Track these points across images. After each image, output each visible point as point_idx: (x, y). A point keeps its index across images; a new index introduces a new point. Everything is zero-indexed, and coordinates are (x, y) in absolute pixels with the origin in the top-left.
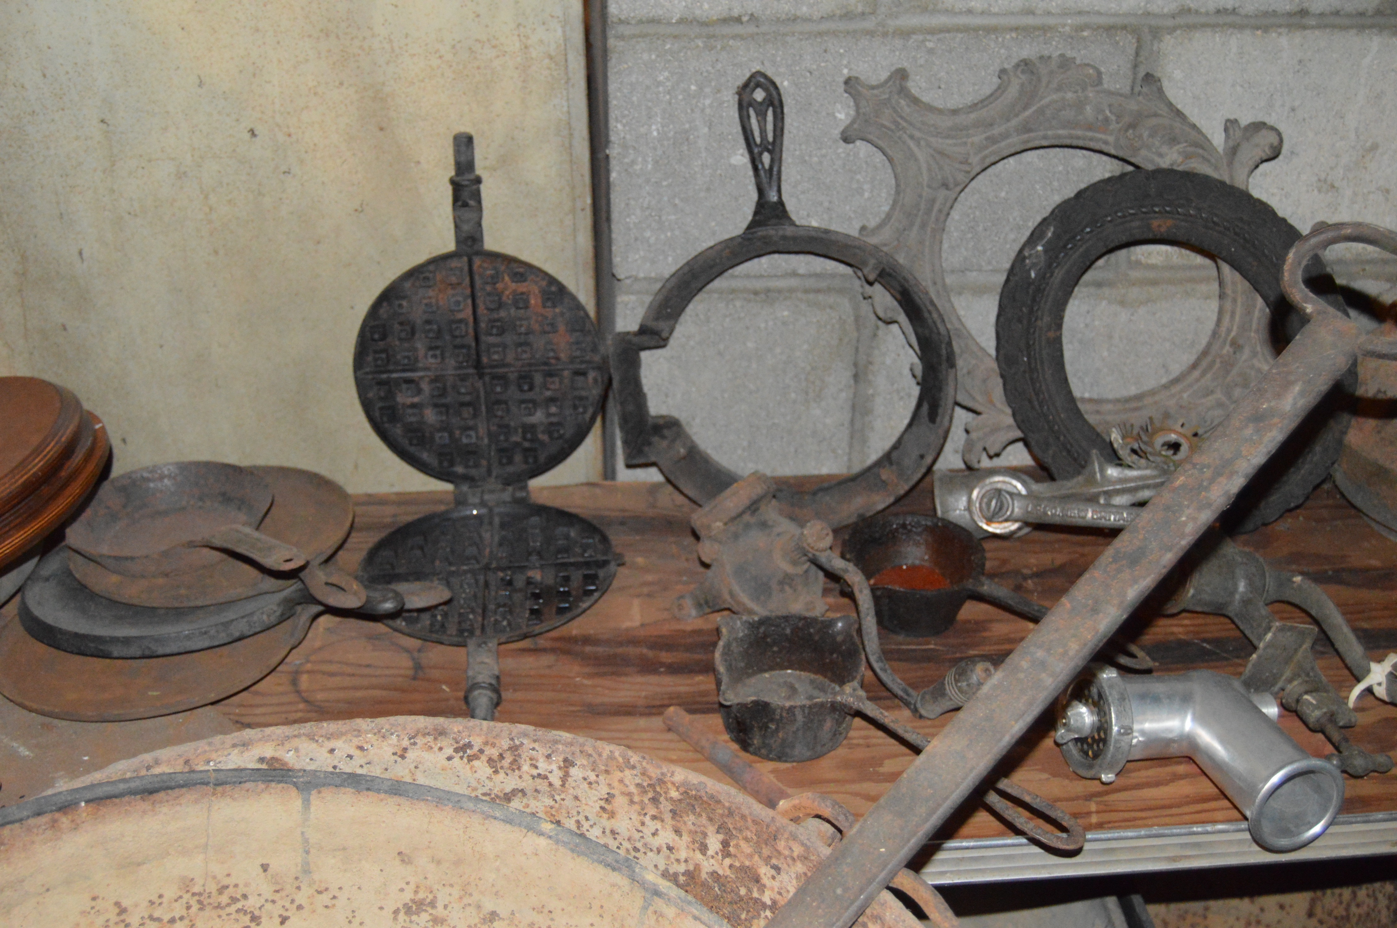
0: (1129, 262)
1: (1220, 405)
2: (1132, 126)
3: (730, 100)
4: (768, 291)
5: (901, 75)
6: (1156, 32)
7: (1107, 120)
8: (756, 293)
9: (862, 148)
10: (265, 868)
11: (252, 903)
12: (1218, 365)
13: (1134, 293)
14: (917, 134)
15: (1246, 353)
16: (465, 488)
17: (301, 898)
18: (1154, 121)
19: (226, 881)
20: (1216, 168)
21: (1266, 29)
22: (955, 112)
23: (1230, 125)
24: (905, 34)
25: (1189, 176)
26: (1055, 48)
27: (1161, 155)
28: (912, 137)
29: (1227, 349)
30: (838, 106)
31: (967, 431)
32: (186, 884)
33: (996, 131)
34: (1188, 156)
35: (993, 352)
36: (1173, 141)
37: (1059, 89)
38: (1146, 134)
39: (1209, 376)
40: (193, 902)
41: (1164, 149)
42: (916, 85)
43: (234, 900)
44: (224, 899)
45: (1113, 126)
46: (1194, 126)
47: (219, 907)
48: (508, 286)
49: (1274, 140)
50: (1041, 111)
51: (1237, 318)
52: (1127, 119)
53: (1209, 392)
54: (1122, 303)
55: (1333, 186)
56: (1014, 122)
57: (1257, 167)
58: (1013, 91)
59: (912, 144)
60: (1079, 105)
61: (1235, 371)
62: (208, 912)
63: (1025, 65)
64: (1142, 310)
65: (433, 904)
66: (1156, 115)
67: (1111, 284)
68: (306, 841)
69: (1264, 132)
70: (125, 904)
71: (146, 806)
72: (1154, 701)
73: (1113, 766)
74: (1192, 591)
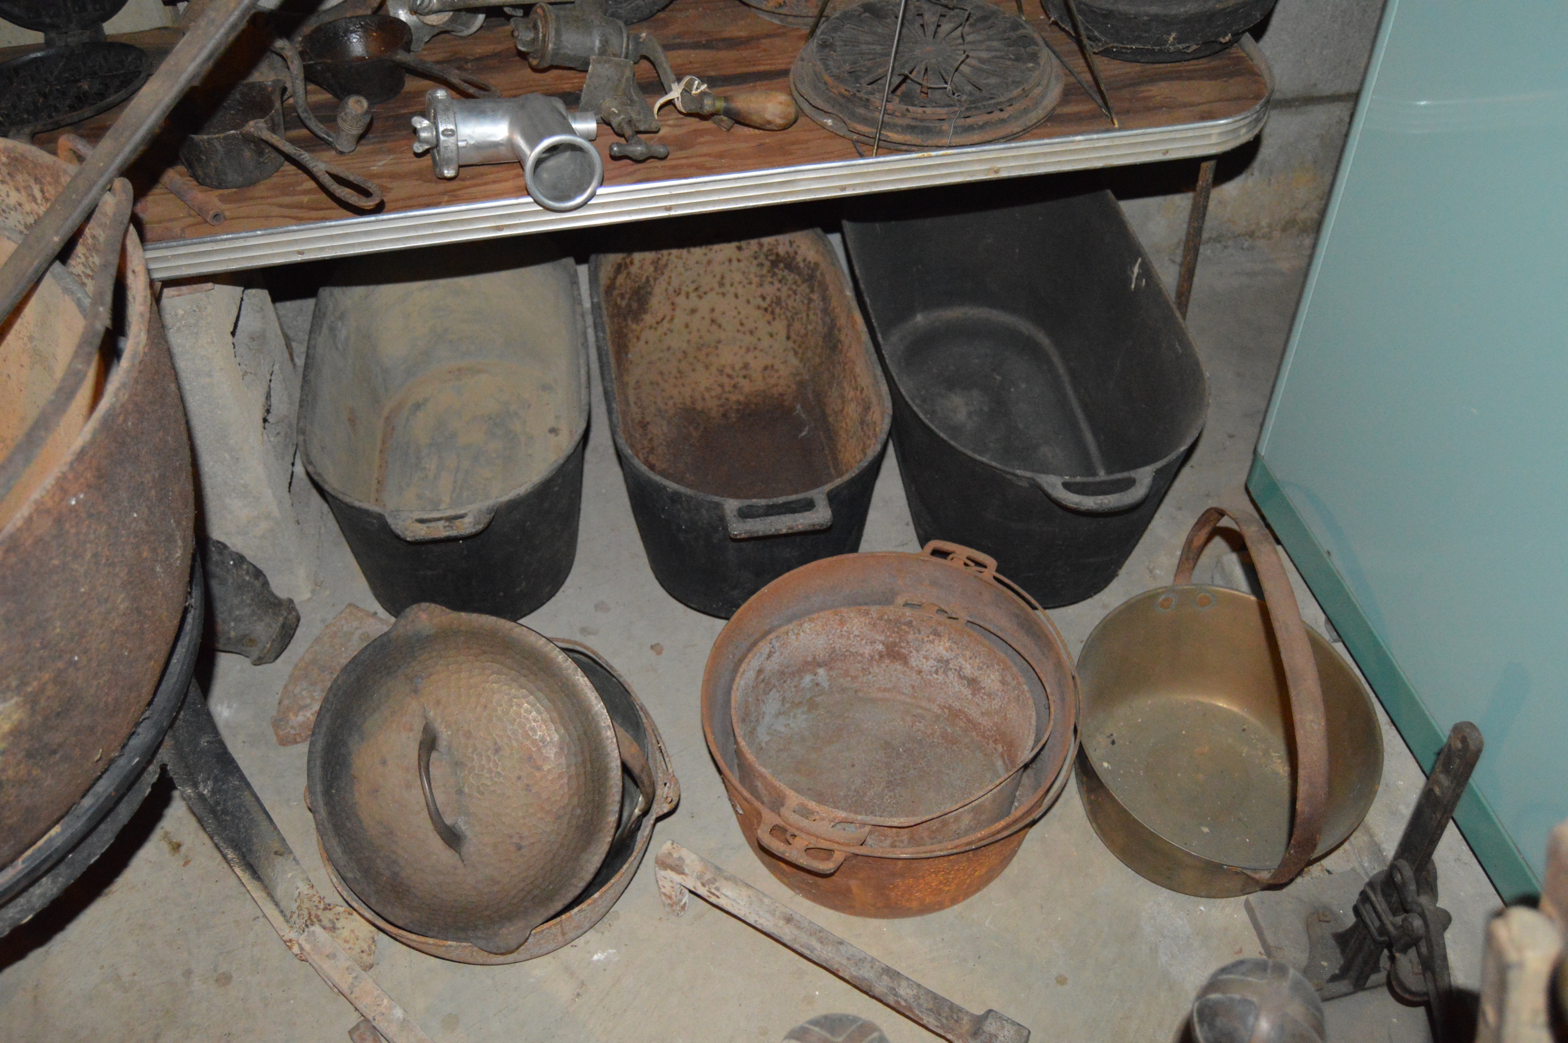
16: (53, 35)
72: (480, 114)
73: (448, 163)
74: (551, 46)
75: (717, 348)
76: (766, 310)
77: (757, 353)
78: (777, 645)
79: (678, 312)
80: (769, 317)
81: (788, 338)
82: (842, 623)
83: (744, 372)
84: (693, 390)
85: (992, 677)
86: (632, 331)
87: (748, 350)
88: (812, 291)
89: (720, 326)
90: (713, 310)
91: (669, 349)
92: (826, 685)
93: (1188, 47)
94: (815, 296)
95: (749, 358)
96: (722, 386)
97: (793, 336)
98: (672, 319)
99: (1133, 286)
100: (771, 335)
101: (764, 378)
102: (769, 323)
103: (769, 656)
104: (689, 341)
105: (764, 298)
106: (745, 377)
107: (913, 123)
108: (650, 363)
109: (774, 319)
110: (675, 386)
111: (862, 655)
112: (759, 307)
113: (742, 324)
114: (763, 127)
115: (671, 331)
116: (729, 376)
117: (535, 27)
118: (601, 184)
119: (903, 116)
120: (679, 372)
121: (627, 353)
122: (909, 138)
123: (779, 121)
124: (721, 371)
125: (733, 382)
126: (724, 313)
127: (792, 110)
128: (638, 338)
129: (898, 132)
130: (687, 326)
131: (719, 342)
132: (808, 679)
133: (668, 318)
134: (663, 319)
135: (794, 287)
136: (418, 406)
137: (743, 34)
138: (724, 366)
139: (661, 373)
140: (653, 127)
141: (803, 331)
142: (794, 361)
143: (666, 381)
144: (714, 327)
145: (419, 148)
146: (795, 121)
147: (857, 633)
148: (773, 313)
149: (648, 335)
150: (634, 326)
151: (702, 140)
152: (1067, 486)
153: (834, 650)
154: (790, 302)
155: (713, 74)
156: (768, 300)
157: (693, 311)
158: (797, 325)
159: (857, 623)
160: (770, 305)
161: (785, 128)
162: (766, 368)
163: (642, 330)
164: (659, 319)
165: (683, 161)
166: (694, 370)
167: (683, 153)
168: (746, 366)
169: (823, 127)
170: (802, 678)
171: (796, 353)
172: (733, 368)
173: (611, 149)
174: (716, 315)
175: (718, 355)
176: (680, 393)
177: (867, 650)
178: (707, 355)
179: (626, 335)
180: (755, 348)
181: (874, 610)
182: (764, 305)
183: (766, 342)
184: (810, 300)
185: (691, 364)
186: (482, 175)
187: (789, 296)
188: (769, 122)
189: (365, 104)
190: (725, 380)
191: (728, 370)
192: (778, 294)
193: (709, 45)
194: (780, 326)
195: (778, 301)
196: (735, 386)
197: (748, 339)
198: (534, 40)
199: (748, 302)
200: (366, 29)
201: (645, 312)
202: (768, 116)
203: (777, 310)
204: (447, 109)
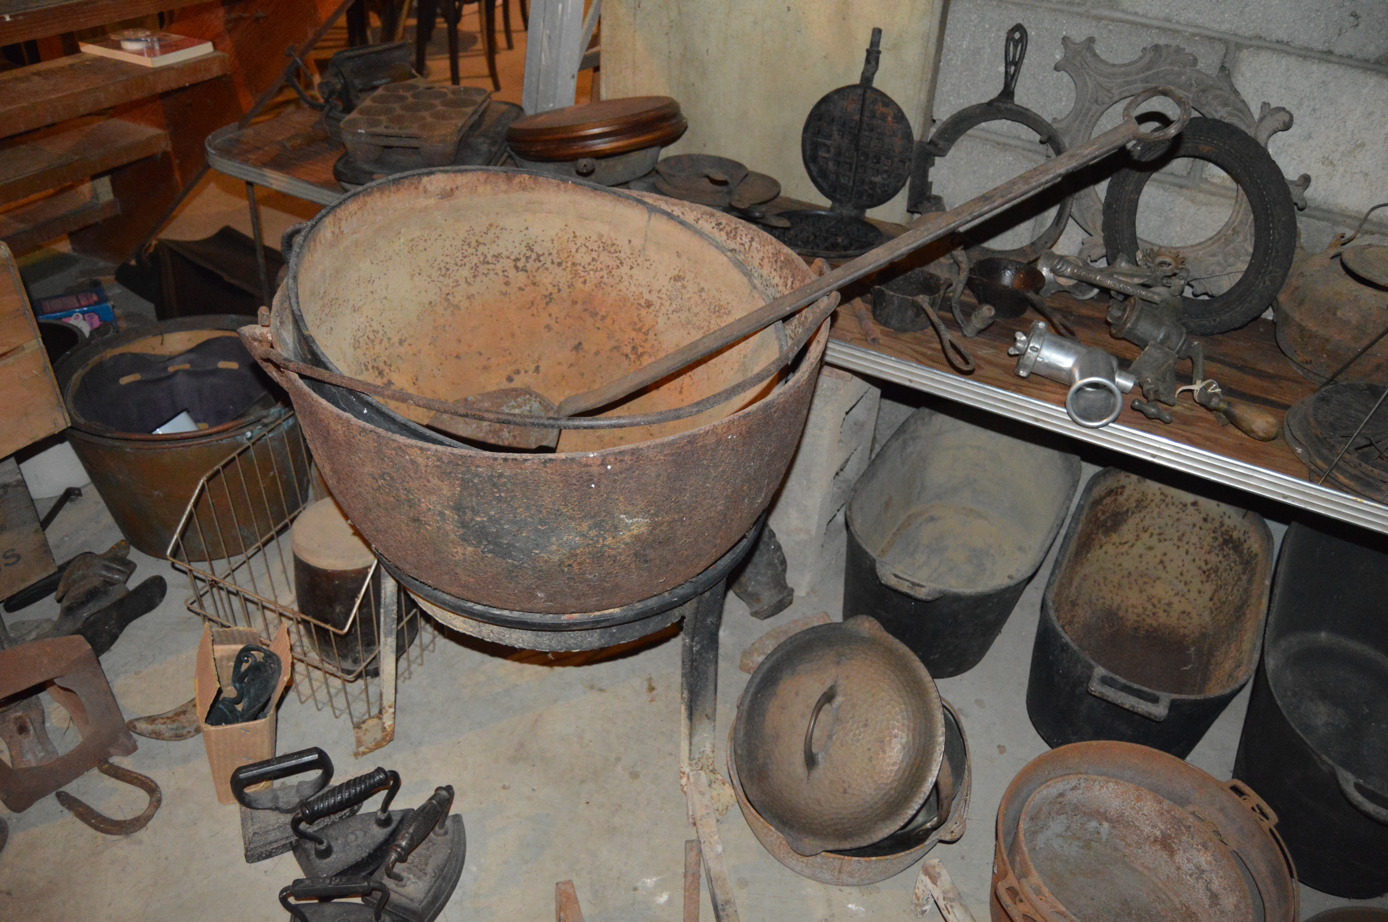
0: (1201, 178)
1: (1219, 264)
2: (1203, 91)
3: (1004, 35)
4: (1004, 144)
5: (1091, 40)
6: (1239, 47)
7: (1191, 85)
8: (998, 144)
9: (1065, 77)
10: (630, 241)
11: (622, 255)
12: (1223, 240)
13: (1201, 197)
14: (1091, 73)
15: (1241, 237)
16: (837, 205)
17: (640, 260)
18: (1219, 92)
19: (614, 242)
20: (1249, 127)
21: (1305, 58)
22: (1114, 65)
23: (1265, 104)
24: (1099, 19)
25: (1228, 126)
26: (1175, 42)
27: (1216, 111)
28: (1088, 73)
29: (1230, 232)
30: (1057, 51)
31: (1083, 244)
32: (601, 236)
34: (1230, 114)
35: (1103, 200)
36: (1226, 105)
37: (1171, 64)
38: (1210, 97)
39: (1216, 245)
40: (601, 245)
41: (1219, 108)
42: (1099, 49)
43: (616, 252)
44: (612, 250)
45: (1194, 89)
46: (1243, 101)
47: (610, 252)
48: (880, 109)
49: (1287, 118)
50: (1157, 73)
51: (1240, 215)
52: (1202, 87)
53: (1214, 255)
54: (1193, 201)
55: (1331, 163)
56: (1142, 75)
57: (1275, 132)
58: (1147, 59)
59: (1087, 79)
60: (1180, 74)
61: (1232, 246)
62: (605, 253)
63: (1156, 48)
64: (1203, 209)
65: (684, 279)
66: (1221, 89)
67: (1187, 188)
68: (646, 235)
69: (1282, 113)
70: (577, 234)
71: (592, 194)
72: (1060, 348)
73: (1025, 367)
74: (1129, 325)
75: (1155, 581)
76: (1204, 572)
77: (1183, 599)
78: (1083, 785)
79: (1139, 543)
80: (1204, 578)
81: (1211, 599)
82: (1139, 799)
83: (1166, 608)
84: (1122, 601)
85: (1231, 900)
86: (1099, 539)
87: (1177, 594)
88: (1244, 573)
89: (1165, 567)
90: (1165, 554)
91: (1120, 565)
92: (1105, 837)
94: (1244, 578)
95: (1175, 600)
96: (1145, 609)
97: (1215, 598)
98: (1132, 546)
100: (1200, 592)
101: (1178, 619)
102: (1202, 582)
103: (1074, 789)
104: (1136, 568)
105: (1206, 563)
106: (1165, 611)
107: (1361, 476)
108: (1102, 568)
109: (1207, 581)
110: (1111, 592)
111: (1142, 831)
112: (1200, 568)
113: (1181, 574)
114: (1249, 432)
115: (1128, 554)
116: (1154, 605)
117: (1125, 310)
118: (1114, 421)
119: (1355, 467)
120: (1119, 584)
121: (1088, 552)
122: (1352, 484)
123: (1261, 434)
124: (1149, 599)
125: (1154, 610)
126: (1172, 560)
127: (1274, 430)
128: (1101, 547)
129: (1346, 477)
130: (1141, 556)
131: (1159, 578)
132: (1093, 824)
133: (1130, 544)
134: (1125, 543)
135: (1232, 564)
136: (932, 519)
137: (1271, 371)
138: (1154, 597)
139: (1105, 578)
140: (1171, 402)
141: (1224, 599)
142: (1207, 617)
143: (1106, 585)
144: (1161, 567)
145: (1012, 351)
146: (1273, 439)
147: (1145, 812)
148: (1208, 576)
149: (1109, 548)
150: (1102, 537)
152: (1358, 787)
153: (1122, 815)
154: (1225, 575)
155: (1233, 387)
156: (1209, 566)
157: (1151, 548)
158: (1222, 593)
159: (1149, 806)
160: (1209, 570)
161: (1263, 440)
162: (1184, 612)
163: (1106, 543)
164: (1123, 541)
166: (1130, 588)
167: (1183, 427)
168: (1170, 604)
169: (1294, 452)
170: (1089, 821)
171: (1212, 612)
172: (1159, 601)
173: (1134, 402)
174: (1165, 558)
175: (1153, 587)
176: (1112, 598)
177: (1147, 830)
178: (1145, 583)
179: (1094, 540)
180: (1183, 595)
181: (1166, 804)
182: (1205, 568)
183: (1193, 595)
184: (1239, 579)
185: (1130, 583)
186: (1044, 384)
187: (1226, 570)
188: (1253, 431)
189: (993, 312)
190: (1150, 607)
191: (1155, 601)
192: (1219, 565)
193: (1241, 369)
194: (1209, 588)
195: (1216, 570)
196: (1154, 614)
197: (1181, 586)
198: (1120, 318)
199: (1194, 560)
200: (1017, 271)
201: (1115, 532)
202: (1254, 427)
203: (1213, 576)
204: (1041, 335)
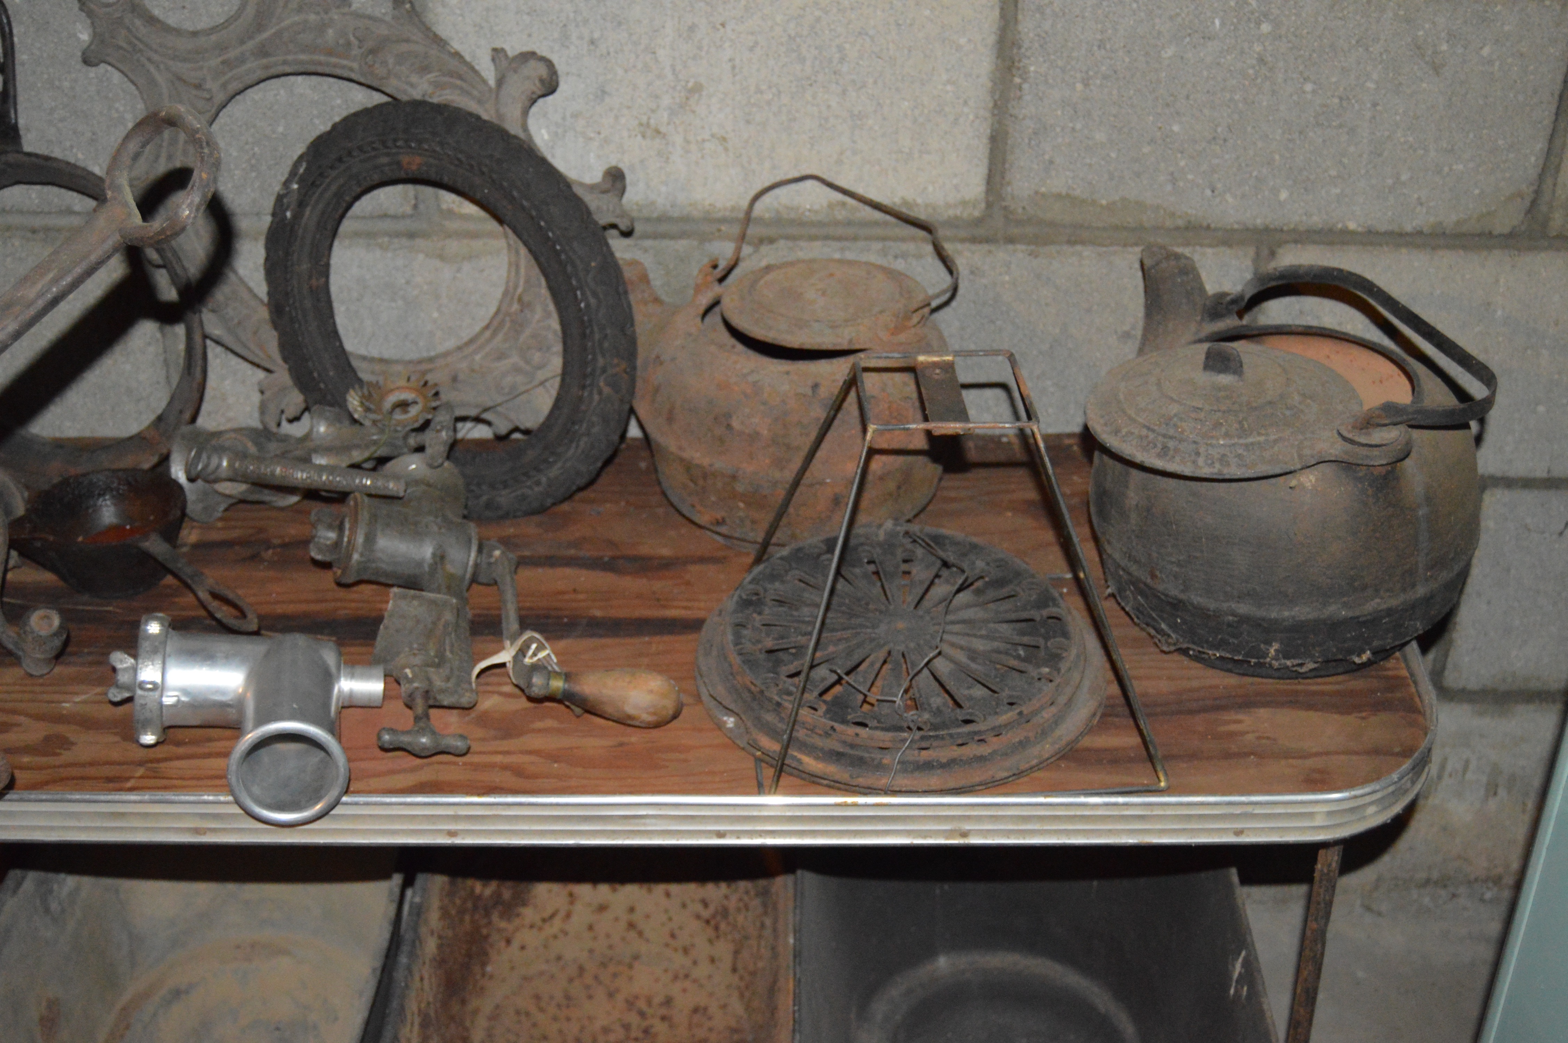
0: (441, 211)
1: (517, 370)
2: (372, 52)
4: (47, 229)
7: (349, 44)
8: (34, 231)
9: (108, 74)
12: (508, 325)
13: (453, 246)
14: (156, 57)
15: (536, 312)
18: (404, 47)
20: (480, 102)
22: (195, 34)
23: (497, 53)
25: (440, 109)
27: (412, 85)
28: (149, 59)
29: (515, 307)
30: (79, 26)
31: (256, 396)
33: (232, 54)
34: (438, 86)
36: (425, 69)
37: (300, 10)
38: (391, 61)
39: (500, 336)
41: (414, 79)
45: (355, 52)
46: (457, 55)
49: (543, 71)
50: (279, 34)
51: (522, 271)
52: (369, 44)
53: (501, 356)
54: (442, 257)
55: (658, 132)
56: (250, 45)
57: (534, 102)
59: (152, 69)
60: (321, 28)
61: (528, 332)
64: (466, 267)
66: (407, 41)
67: (425, 235)
69: (532, 63)
72: (208, 656)
73: (146, 725)
74: (356, 557)
75: (630, 967)
76: (708, 922)
77: (687, 984)
79: (578, 907)
80: (710, 932)
81: (734, 970)
83: (663, 1011)
84: (582, 1029)
86: (499, 930)
87: (676, 978)
88: (766, 913)
89: (640, 934)
90: (632, 910)
91: (559, 958)
93: (1301, 665)
94: (768, 922)
95: (675, 990)
96: (627, 1027)
97: (740, 966)
98: (568, 915)
99: (1232, 991)
100: (712, 960)
101: (690, 1027)
102: (710, 941)
104: (591, 951)
105: (705, 904)
106: (663, 1018)
107: (840, 748)
108: (526, 979)
109: (718, 937)
110: (555, 1019)
112: (698, 917)
113: (673, 936)
115: (566, 933)
116: (642, 1014)
117: (341, 528)
118: (346, 792)
120: (568, 997)
121: (484, 964)
122: (831, 769)
123: (647, 718)
124: (630, 1003)
125: (645, 1024)
126: (647, 916)
127: (669, 705)
128: (508, 942)
129: (817, 758)
130: (591, 928)
131: (636, 957)
133: (562, 914)
134: (553, 916)
135: (746, 898)
137: (665, 552)
138: (637, 997)
139: (537, 997)
140: (465, 700)
141: (751, 967)
142: (737, 1006)
143: (542, 1010)
144: (633, 934)
145: (117, 695)
146: (675, 716)
148: (717, 928)
149: (526, 936)
150: (503, 924)
151: (539, 725)
154: (740, 919)
155: (598, 613)
156: (712, 909)
157: (602, 908)
158: (745, 954)
160: (714, 916)
161: (657, 725)
162: (696, 1010)
163: (517, 929)
164: (546, 915)
165: (498, 759)
166: (590, 997)
167: (505, 745)
168: (668, 1002)
169: (720, 726)
171: (742, 996)
172: (649, 1002)
173: (379, 738)
174: (637, 917)
175: (631, 979)
176: (560, 1031)
178: (615, 975)
179: (486, 937)
180: (687, 976)
182: (706, 914)
183: (702, 971)
184: (763, 926)
185: (587, 987)
187: (739, 910)
188: (630, 717)
189: (56, 621)
190: (633, 1019)
191: (642, 1004)
192: (725, 902)
193: (609, 566)
194: (724, 949)
195: (724, 912)
196: (646, 1031)
197: (680, 961)
198: (337, 544)
199: (684, 906)
201: (524, 904)
202: (629, 710)
203: (723, 926)
204: (155, 651)
